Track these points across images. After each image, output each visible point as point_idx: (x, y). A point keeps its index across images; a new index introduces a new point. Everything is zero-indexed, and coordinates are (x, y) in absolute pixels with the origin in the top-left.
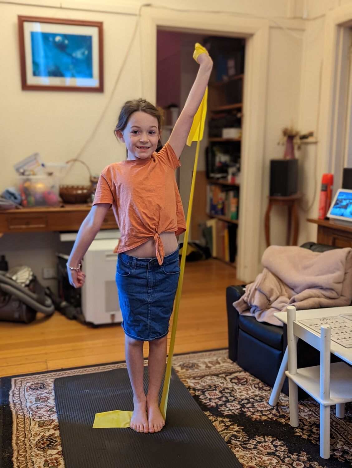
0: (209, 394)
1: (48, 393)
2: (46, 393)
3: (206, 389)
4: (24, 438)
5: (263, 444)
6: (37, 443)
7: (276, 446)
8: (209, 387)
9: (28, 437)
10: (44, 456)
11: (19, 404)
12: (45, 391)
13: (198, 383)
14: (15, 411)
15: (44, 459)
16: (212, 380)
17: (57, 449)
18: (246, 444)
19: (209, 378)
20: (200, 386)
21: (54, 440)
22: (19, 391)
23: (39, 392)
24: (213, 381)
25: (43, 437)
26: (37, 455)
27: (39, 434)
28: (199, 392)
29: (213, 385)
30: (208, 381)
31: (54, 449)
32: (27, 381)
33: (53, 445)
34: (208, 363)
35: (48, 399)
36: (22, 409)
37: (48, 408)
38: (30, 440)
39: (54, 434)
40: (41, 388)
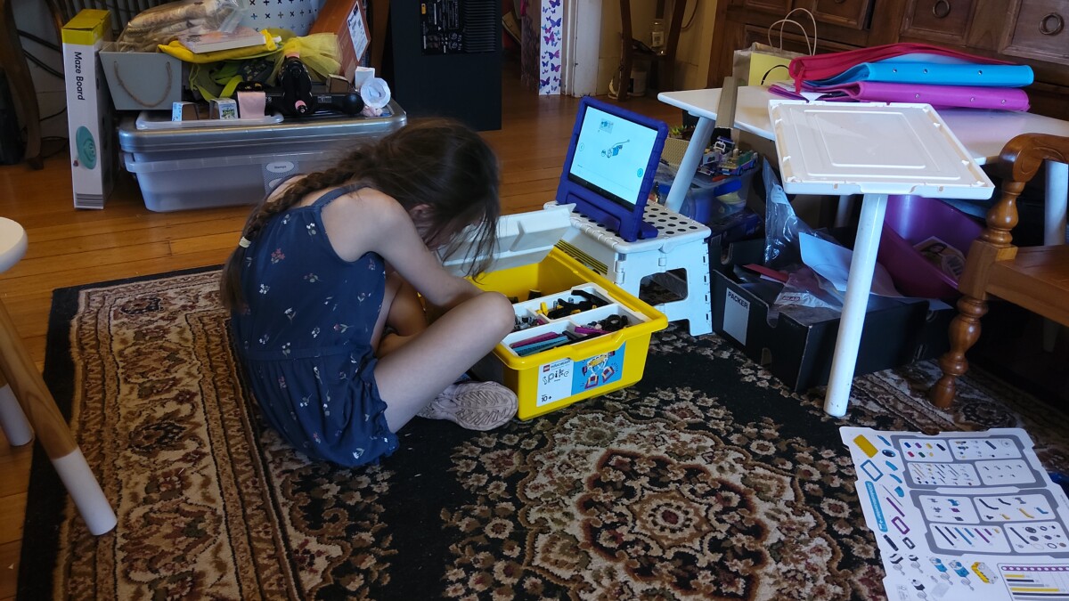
1: (167, 320)
2: (162, 318)
4: (99, 426)
5: (675, 406)
6: (133, 436)
7: (704, 409)
9: (111, 422)
10: (148, 466)
11: (92, 347)
12: (161, 315)
14: (82, 363)
15: (148, 473)
17: (183, 447)
18: (637, 408)
21: (177, 427)
22: (97, 317)
23: (145, 318)
25: (148, 421)
26: (129, 466)
27: (138, 413)
31: (175, 448)
32: (117, 296)
33: (172, 438)
35: (166, 331)
36: (100, 357)
37: (165, 354)
38: (115, 429)
39: (178, 411)
40: (149, 309)
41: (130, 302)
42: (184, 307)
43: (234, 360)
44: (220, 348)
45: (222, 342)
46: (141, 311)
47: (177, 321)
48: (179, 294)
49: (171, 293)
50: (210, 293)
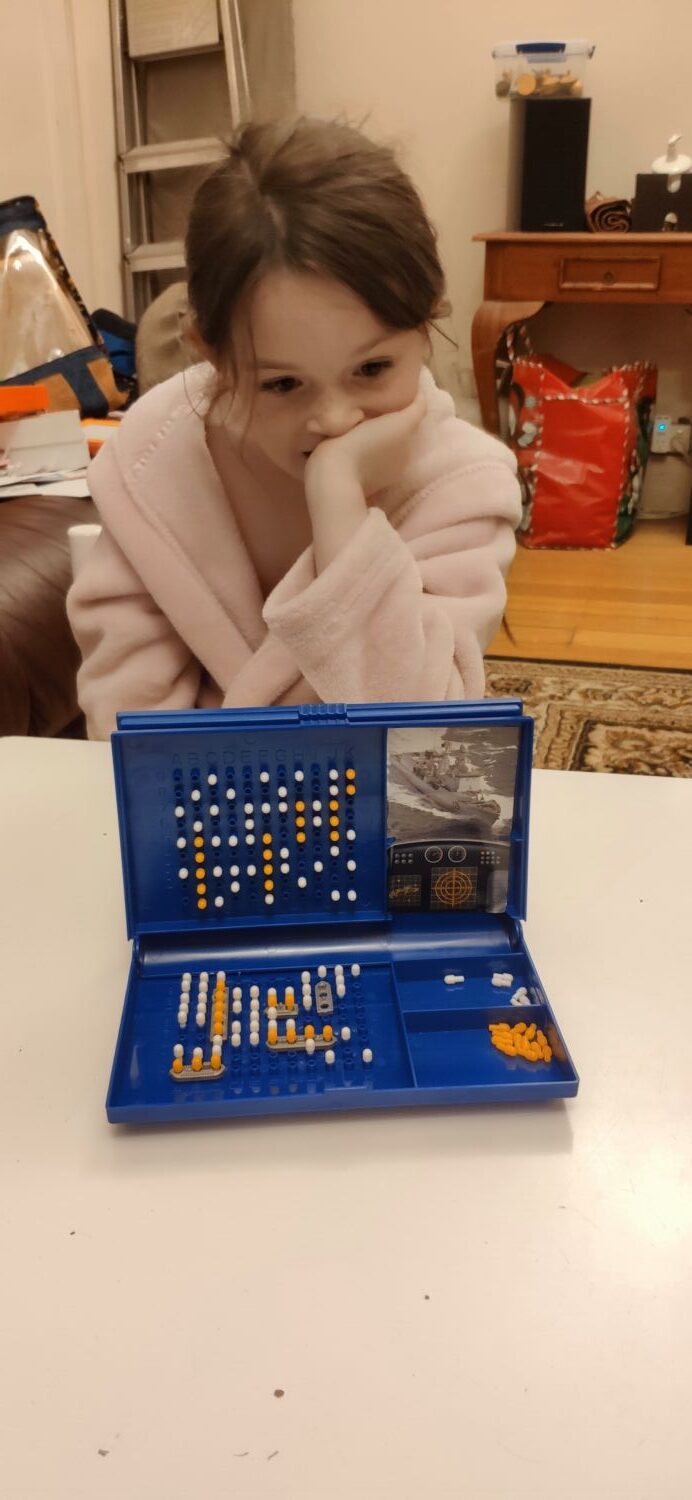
41: (503, 679)
42: (552, 697)
43: (574, 759)
44: (566, 744)
45: (571, 739)
46: (508, 691)
47: (537, 708)
48: (555, 683)
49: (547, 680)
50: (587, 690)
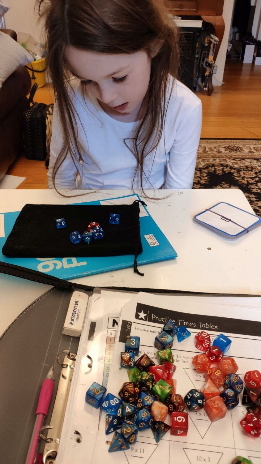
0: (244, 173)
3: (242, 169)
8: (246, 168)
13: (237, 163)
16: (251, 162)
19: (249, 160)
20: (238, 166)
24: (252, 164)
28: (235, 171)
29: (250, 167)
30: (247, 163)
34: (252, 149)
